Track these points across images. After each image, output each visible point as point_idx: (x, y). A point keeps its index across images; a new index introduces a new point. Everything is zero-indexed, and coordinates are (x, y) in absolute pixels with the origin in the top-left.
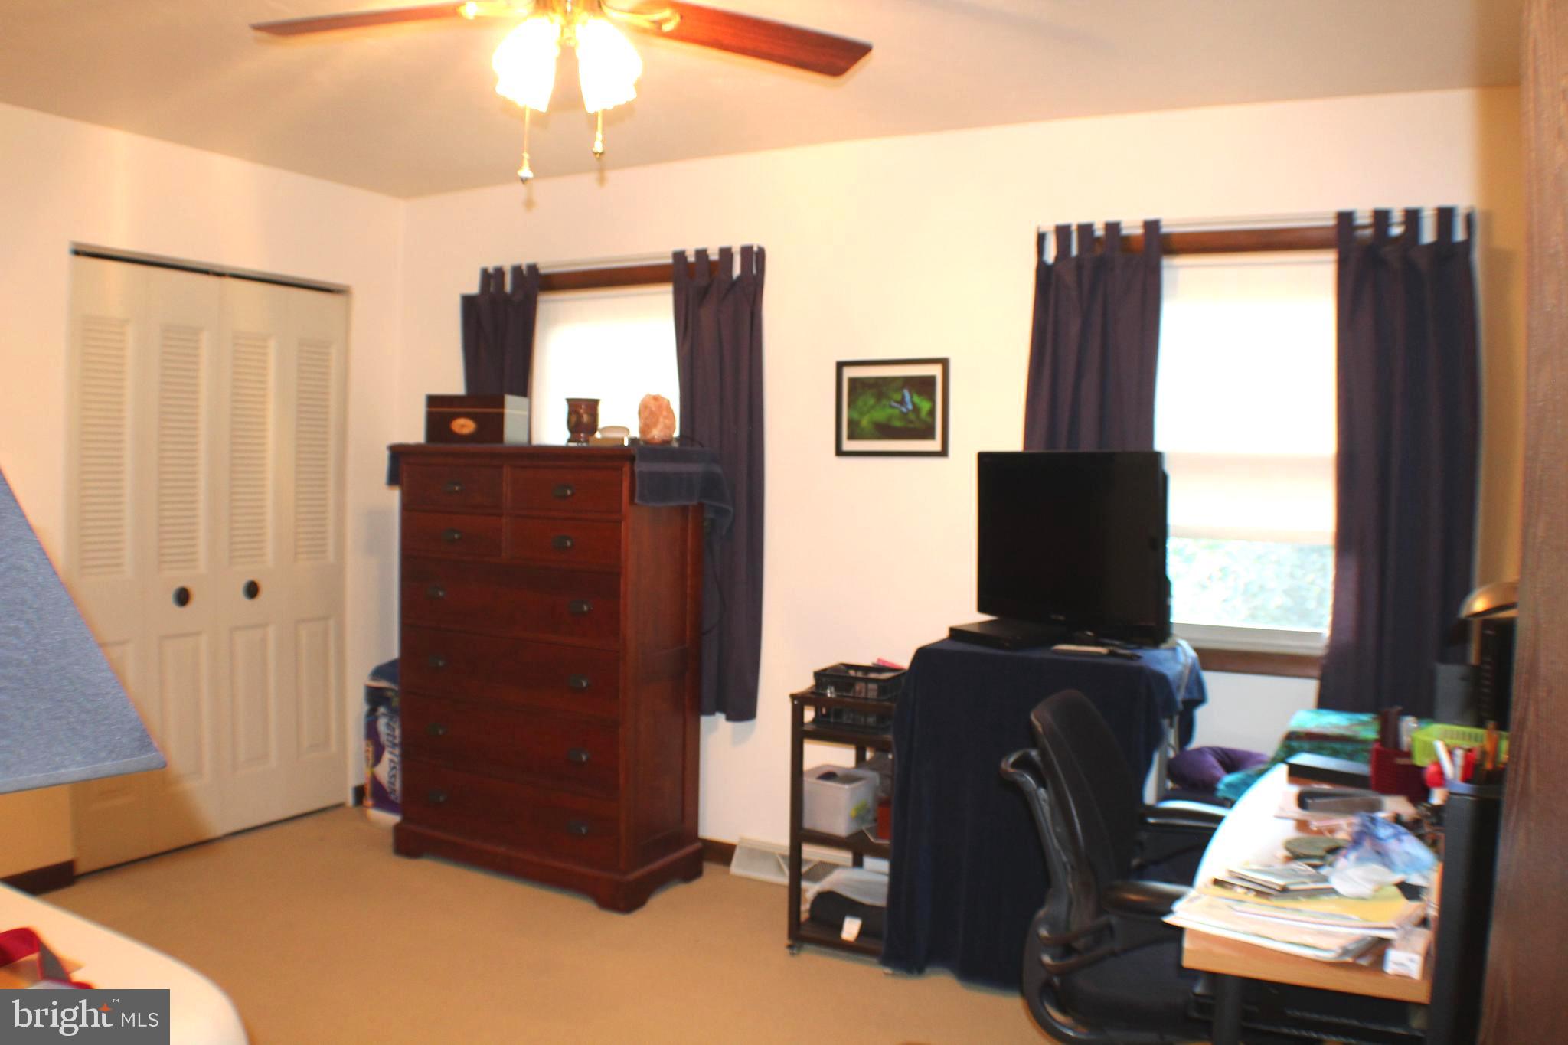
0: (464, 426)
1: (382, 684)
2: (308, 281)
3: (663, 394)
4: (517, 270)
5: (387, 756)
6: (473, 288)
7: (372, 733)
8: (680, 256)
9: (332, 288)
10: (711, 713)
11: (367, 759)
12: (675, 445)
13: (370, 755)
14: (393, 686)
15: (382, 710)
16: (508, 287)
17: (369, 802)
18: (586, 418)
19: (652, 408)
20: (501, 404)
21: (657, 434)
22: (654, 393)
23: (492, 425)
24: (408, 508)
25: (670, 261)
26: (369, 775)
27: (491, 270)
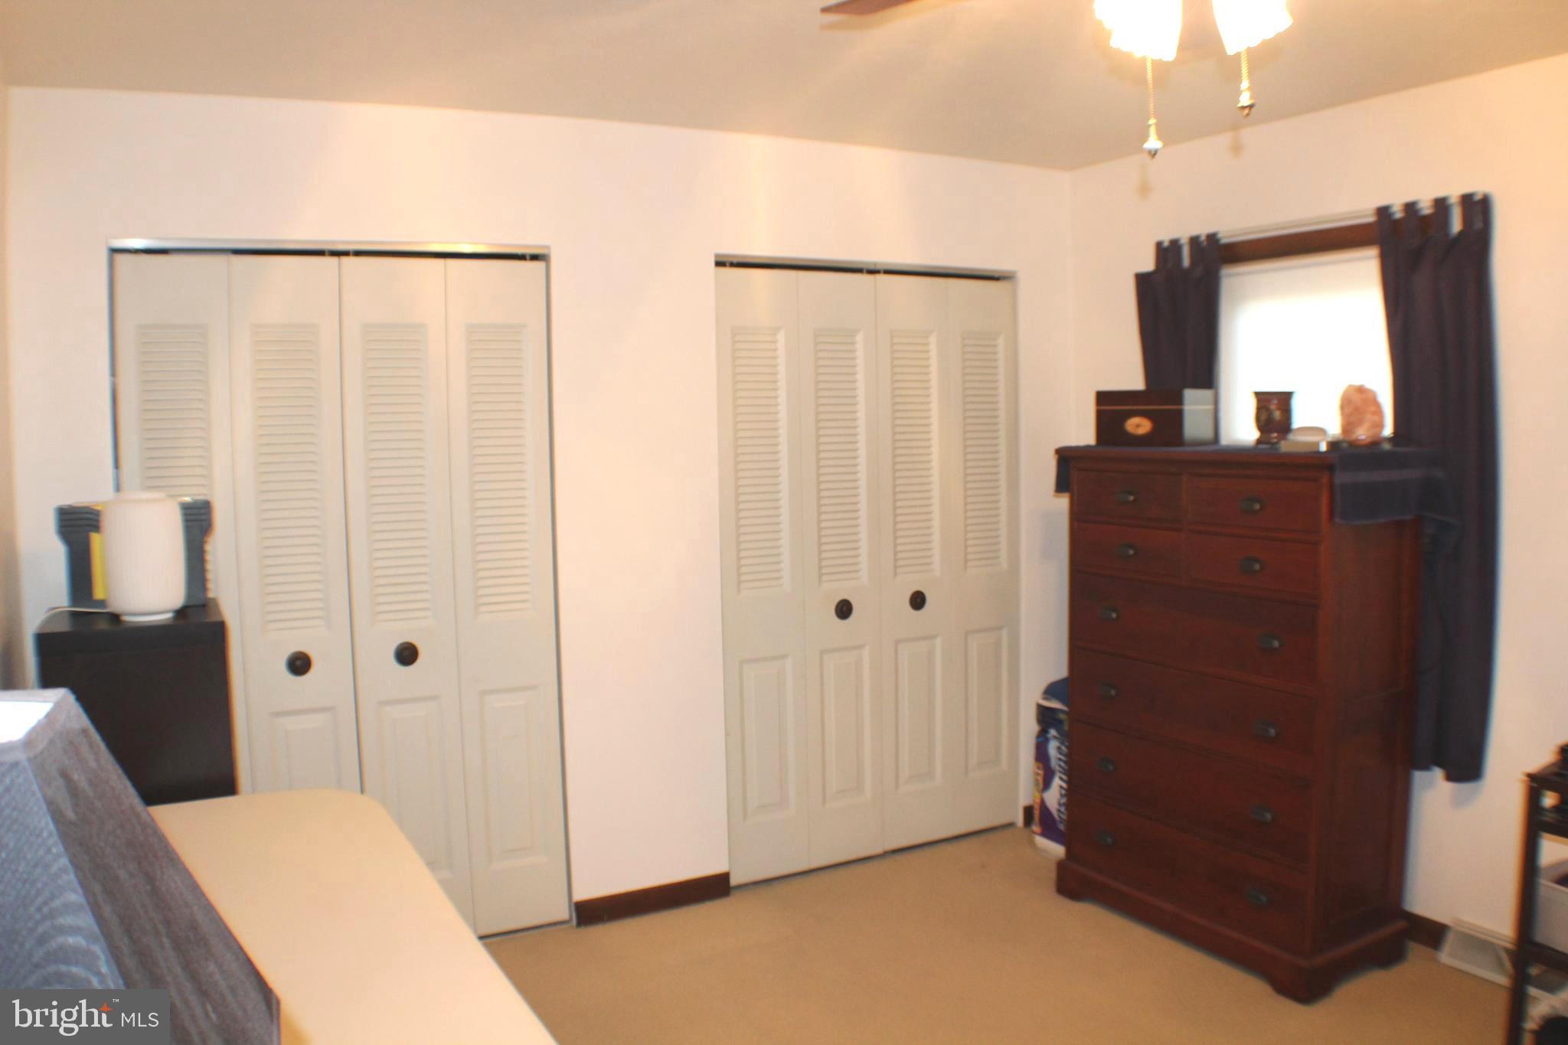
0: (1138, 425)
1: (1055, 704)
2: (972, 270)
3: (1369, 386)
4: (1194, 241)
5: (1057, 782)
6: (1148, 265)
7: (1041, 755)
8: (1383, 212)
9: (996, 275)
10: (1425, 767)
11: (1037, 784)
12: (1387, 446)
13: (1040, 779)
14: (1065, 708)
15: (1053, 732)
16: (1186, 262)
17: (1036, 828)
18: (1277, 415)
19: (1357, 403)
20: (1179, 400)
21: (1362, 434)
22: (1357, 383)
23: (1170, 424)
24: (1078, 519)
25: (1371, 219)
26: (1038, 801)
27: (1166, 244)
